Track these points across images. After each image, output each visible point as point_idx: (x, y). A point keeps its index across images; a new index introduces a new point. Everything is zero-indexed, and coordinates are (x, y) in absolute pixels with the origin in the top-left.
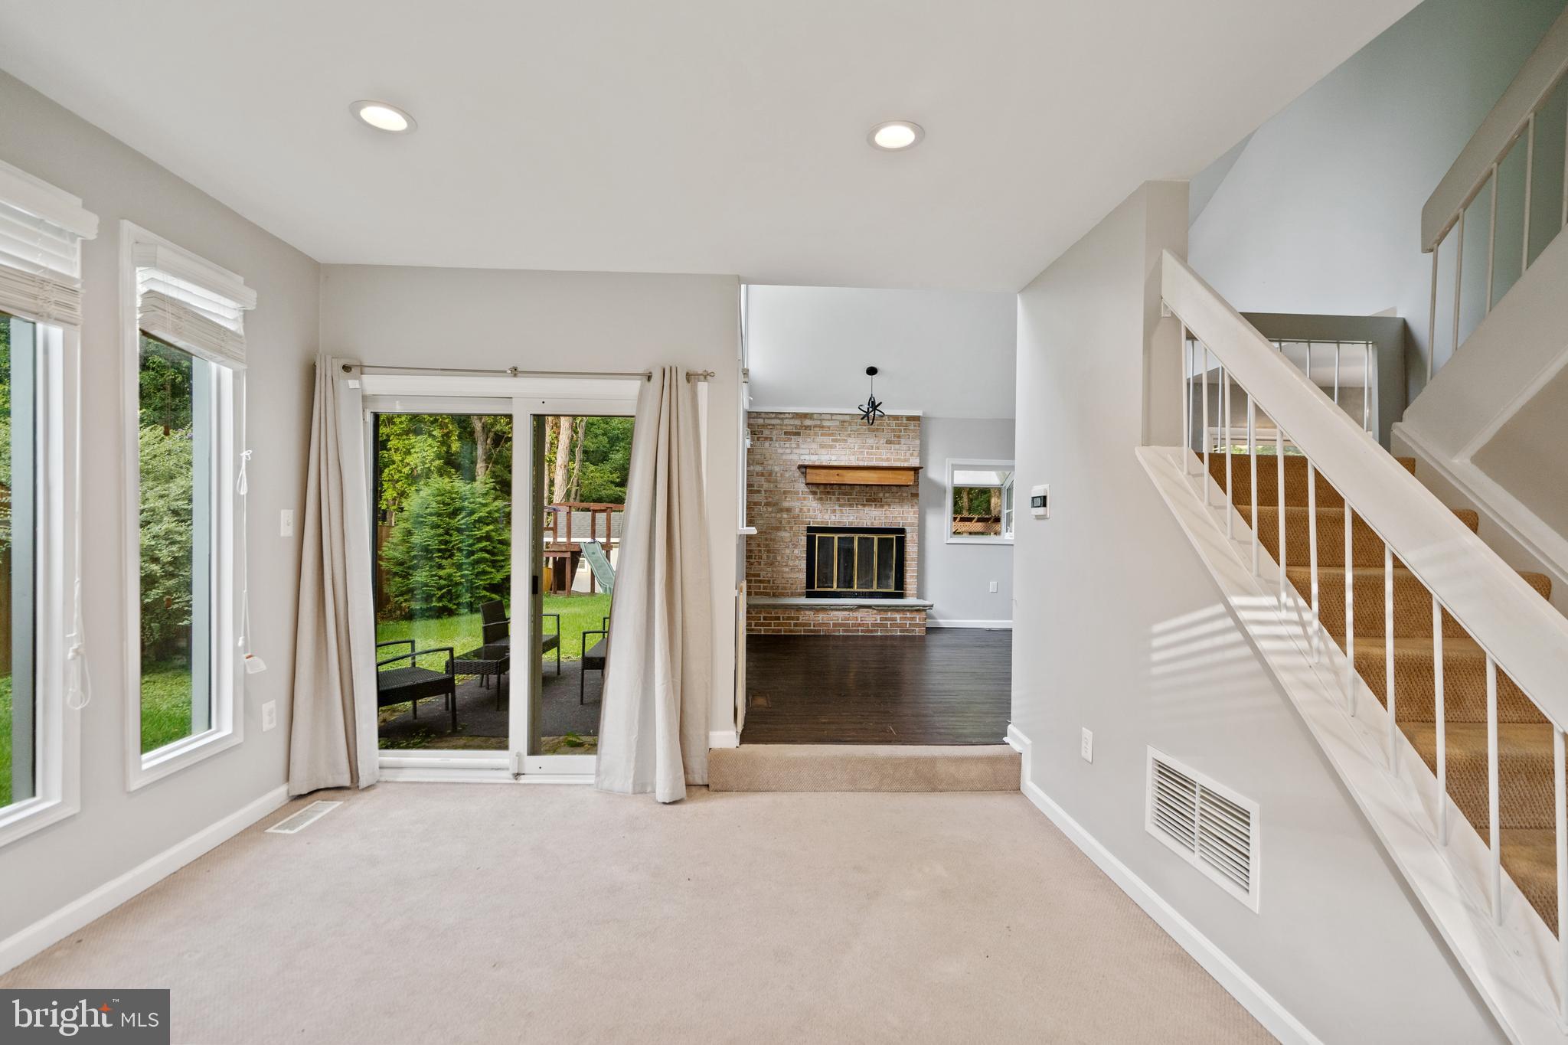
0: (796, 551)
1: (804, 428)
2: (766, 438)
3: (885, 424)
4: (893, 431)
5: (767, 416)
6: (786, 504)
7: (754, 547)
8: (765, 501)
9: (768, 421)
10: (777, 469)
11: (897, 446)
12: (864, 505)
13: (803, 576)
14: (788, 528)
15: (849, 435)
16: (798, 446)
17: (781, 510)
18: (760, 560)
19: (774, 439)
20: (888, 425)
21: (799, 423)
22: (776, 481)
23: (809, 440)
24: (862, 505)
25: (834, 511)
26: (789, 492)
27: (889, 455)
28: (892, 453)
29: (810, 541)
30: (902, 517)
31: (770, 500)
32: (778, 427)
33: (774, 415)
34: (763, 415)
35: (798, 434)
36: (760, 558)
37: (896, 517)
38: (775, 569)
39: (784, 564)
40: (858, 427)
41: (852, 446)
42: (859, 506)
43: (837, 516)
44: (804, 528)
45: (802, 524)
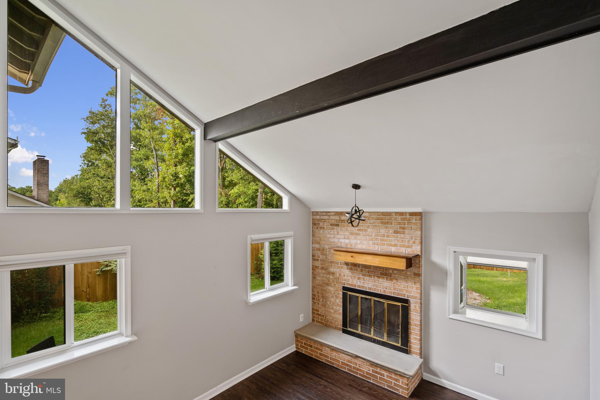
0: (337, 301)
1: (341, 221)
2: (321, 228)
3: (393, 219)
4: (399, 223)
5: (321, 214)
6: (332, 270)
7: (316, 293)
8: (321, 266)
9: (322, 217)
10: (327, 247)
11: (402, 235)
12: (379, 277)
13: (340, 317)
14: (333, 285)
15: (368, 227)
16: (338, 234)
17: (329, 273)
18: (319, 302)
19: (325, 228)
20: (396, 219)
21: (338, 219)
22: (326, 255)
23: (344, 229)
24: (377, 276)
25: (359, 278)
26: (333, 262)
27: (396, 242)
28: (398, 240)
29: (344, 295)
30: (406, 290)
31: (323, 266)
32: (327, 221)
33: (325, 214)
34: (320, 214)
35: (338, 225)
36: (319, 300)
37: (402, 290)
38: (326, 309)
39: (331, 307)
40: (374, 221)
41: (370, 234)
42: (376, 277)
43: (361, 281)
44: (341, 286)
45: (340, 284)
